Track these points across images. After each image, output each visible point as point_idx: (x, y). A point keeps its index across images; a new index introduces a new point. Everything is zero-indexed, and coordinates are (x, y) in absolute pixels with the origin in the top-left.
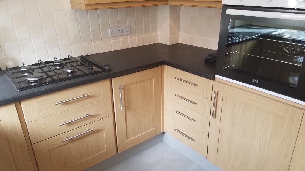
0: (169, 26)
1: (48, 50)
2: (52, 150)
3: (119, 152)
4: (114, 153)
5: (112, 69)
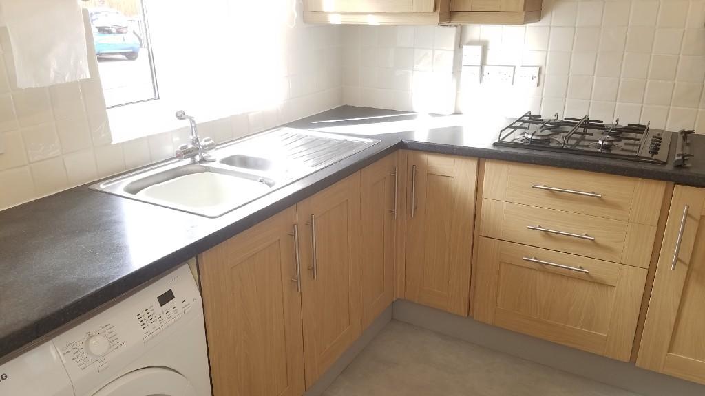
2: (505, 263)
3: (638, 364)
4: (625, 356)
5: (688, 165)
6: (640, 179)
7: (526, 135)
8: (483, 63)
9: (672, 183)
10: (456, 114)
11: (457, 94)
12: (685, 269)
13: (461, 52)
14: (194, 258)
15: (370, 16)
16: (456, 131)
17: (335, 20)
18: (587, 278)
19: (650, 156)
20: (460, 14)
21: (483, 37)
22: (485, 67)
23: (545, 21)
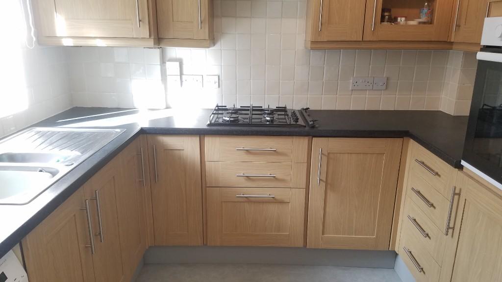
0: (457, 85)
1: (266, 96)
2: (225, 202)
3: (308, 247)
4: (300, 244)
5: (317, 126)
6: (294, 137)
7: (224, 118)
8: (181, 74)
9: (311, 137)
10: (167, 108)
11: (166, 95)
12: (324, 184)
13: (165, 66)
14: (18, 244)
15: (98, 40)
16: (169, 119)
17: (68, 42)
18: (274, 201)
19: (295, 123)
20: (165, 40)
21: (178, 56)
22: (183, 76)
23: (217, 47)
